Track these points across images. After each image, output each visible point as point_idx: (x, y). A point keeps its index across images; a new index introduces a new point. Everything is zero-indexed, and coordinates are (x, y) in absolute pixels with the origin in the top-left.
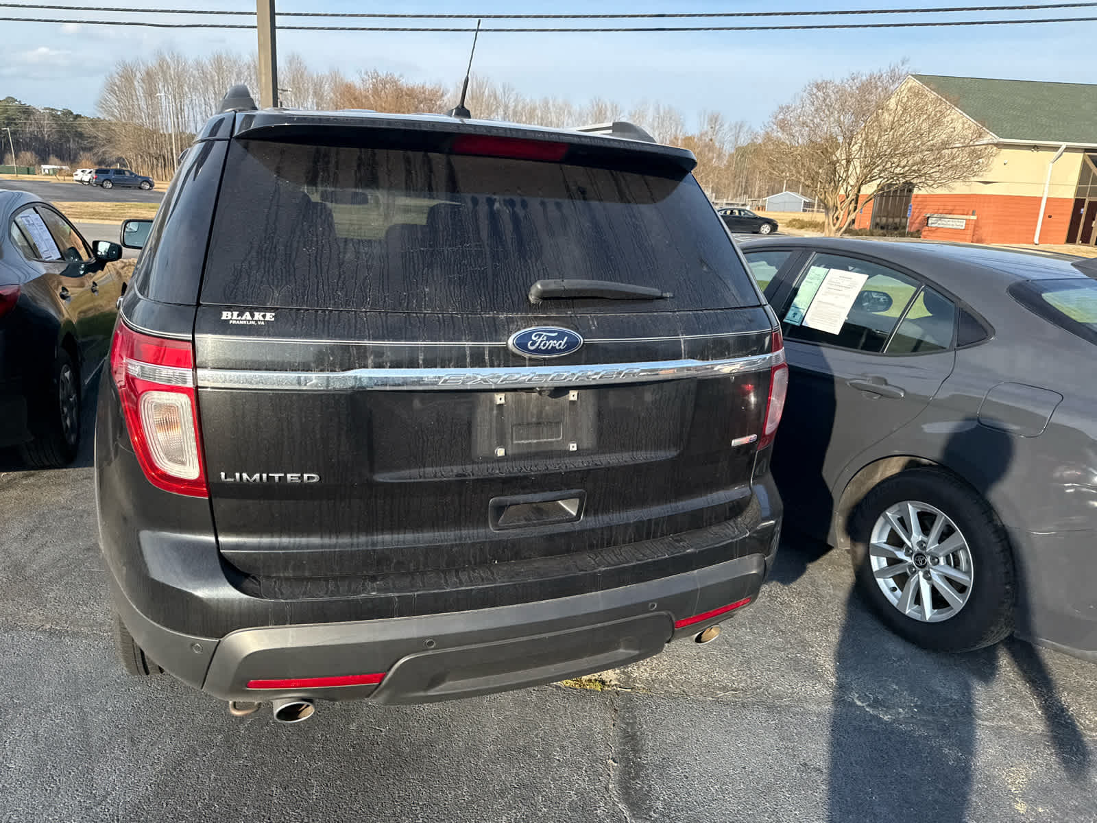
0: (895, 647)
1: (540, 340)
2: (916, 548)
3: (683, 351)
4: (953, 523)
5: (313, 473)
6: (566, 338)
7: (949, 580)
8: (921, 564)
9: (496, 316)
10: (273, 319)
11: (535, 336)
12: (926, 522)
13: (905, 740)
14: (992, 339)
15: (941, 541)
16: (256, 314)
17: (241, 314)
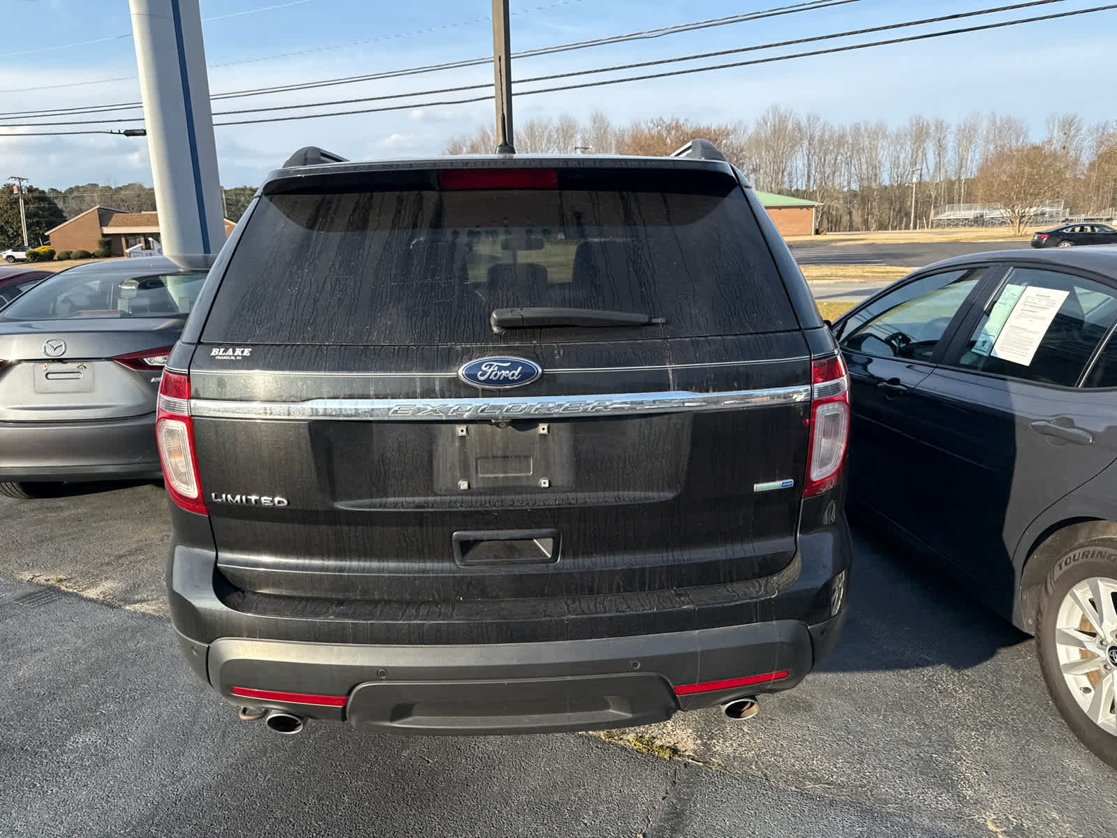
3: (671, 382)
5: (282, 498)
9: (453, 346)
10: (249, 354)
11: (486, 367)
16: (237, 350)
17: (226, 351)
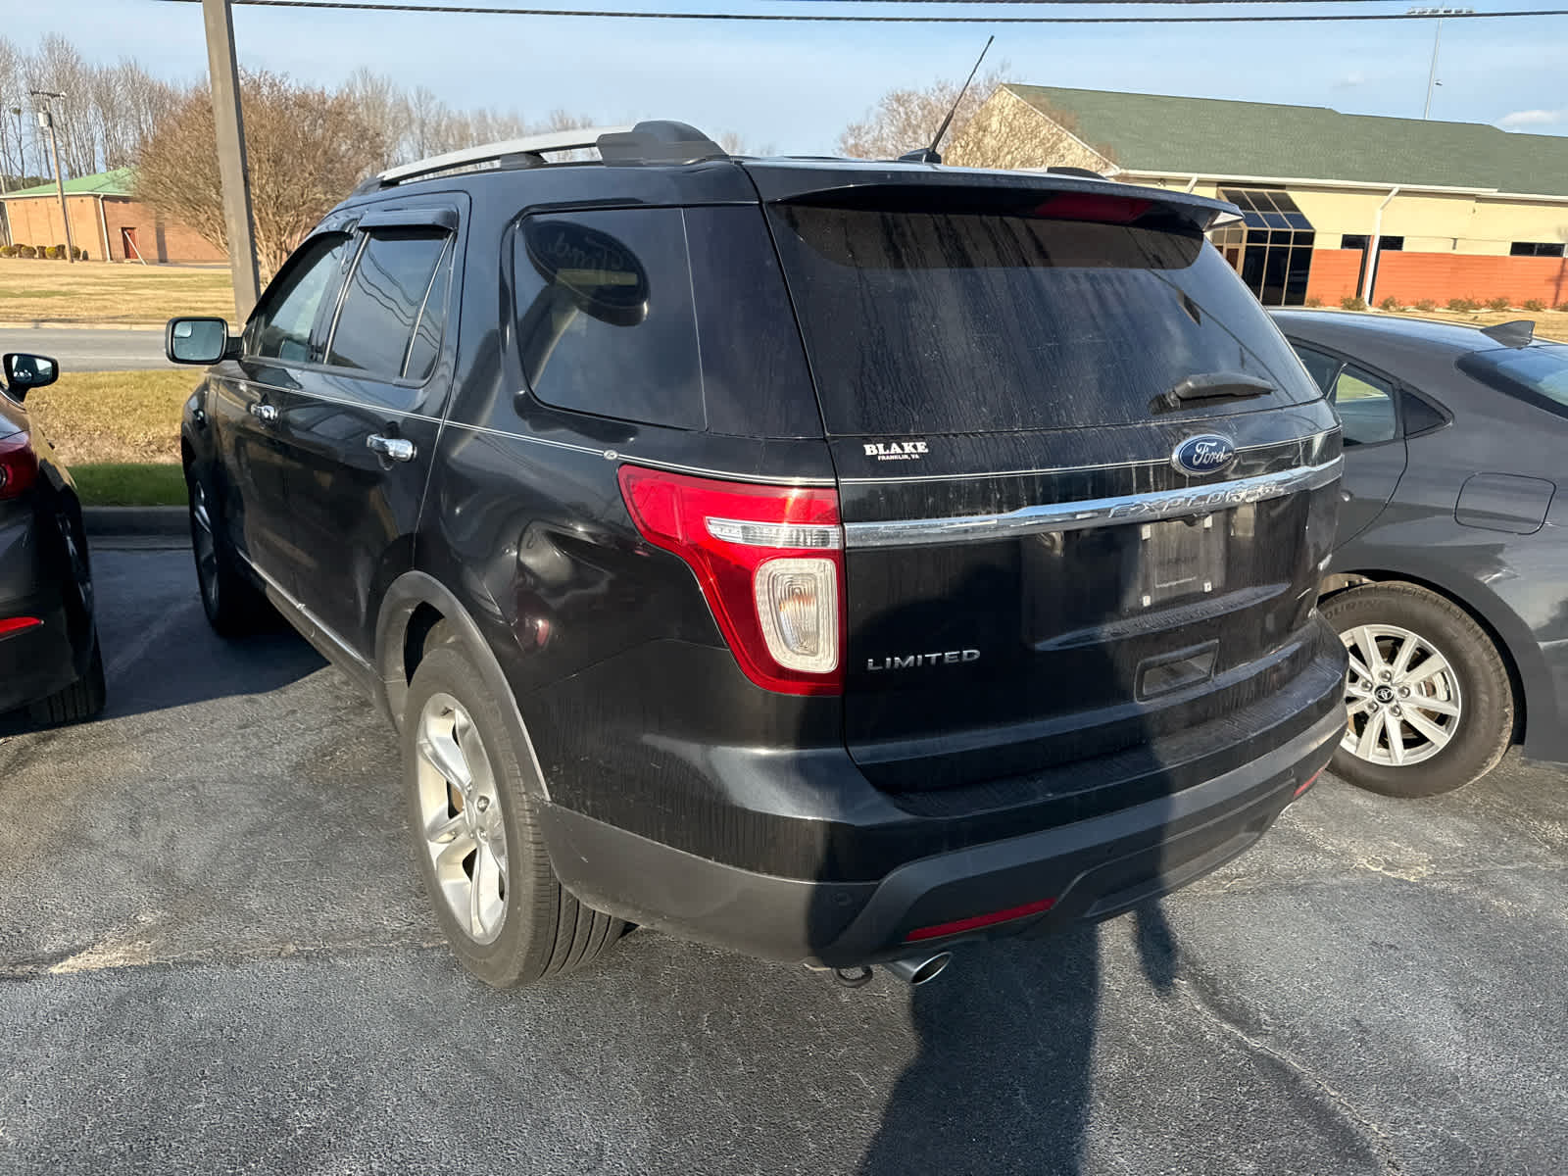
0: (1361, 800)
1: (1203, 453)
2: (1378, 681)
4: (1431, 645)
5: (975, 648)
6: (1224, 447)
7: (1429, 714)
8: (1386, 699)
9: (1148, 425)
10: (927, 451)
11: (1199, 448)
12: (1390, 649)
13: (1450, 899)
14: (1451, 424)
15: (1410, 669)
16: (905, 445)
17: (887, 447)
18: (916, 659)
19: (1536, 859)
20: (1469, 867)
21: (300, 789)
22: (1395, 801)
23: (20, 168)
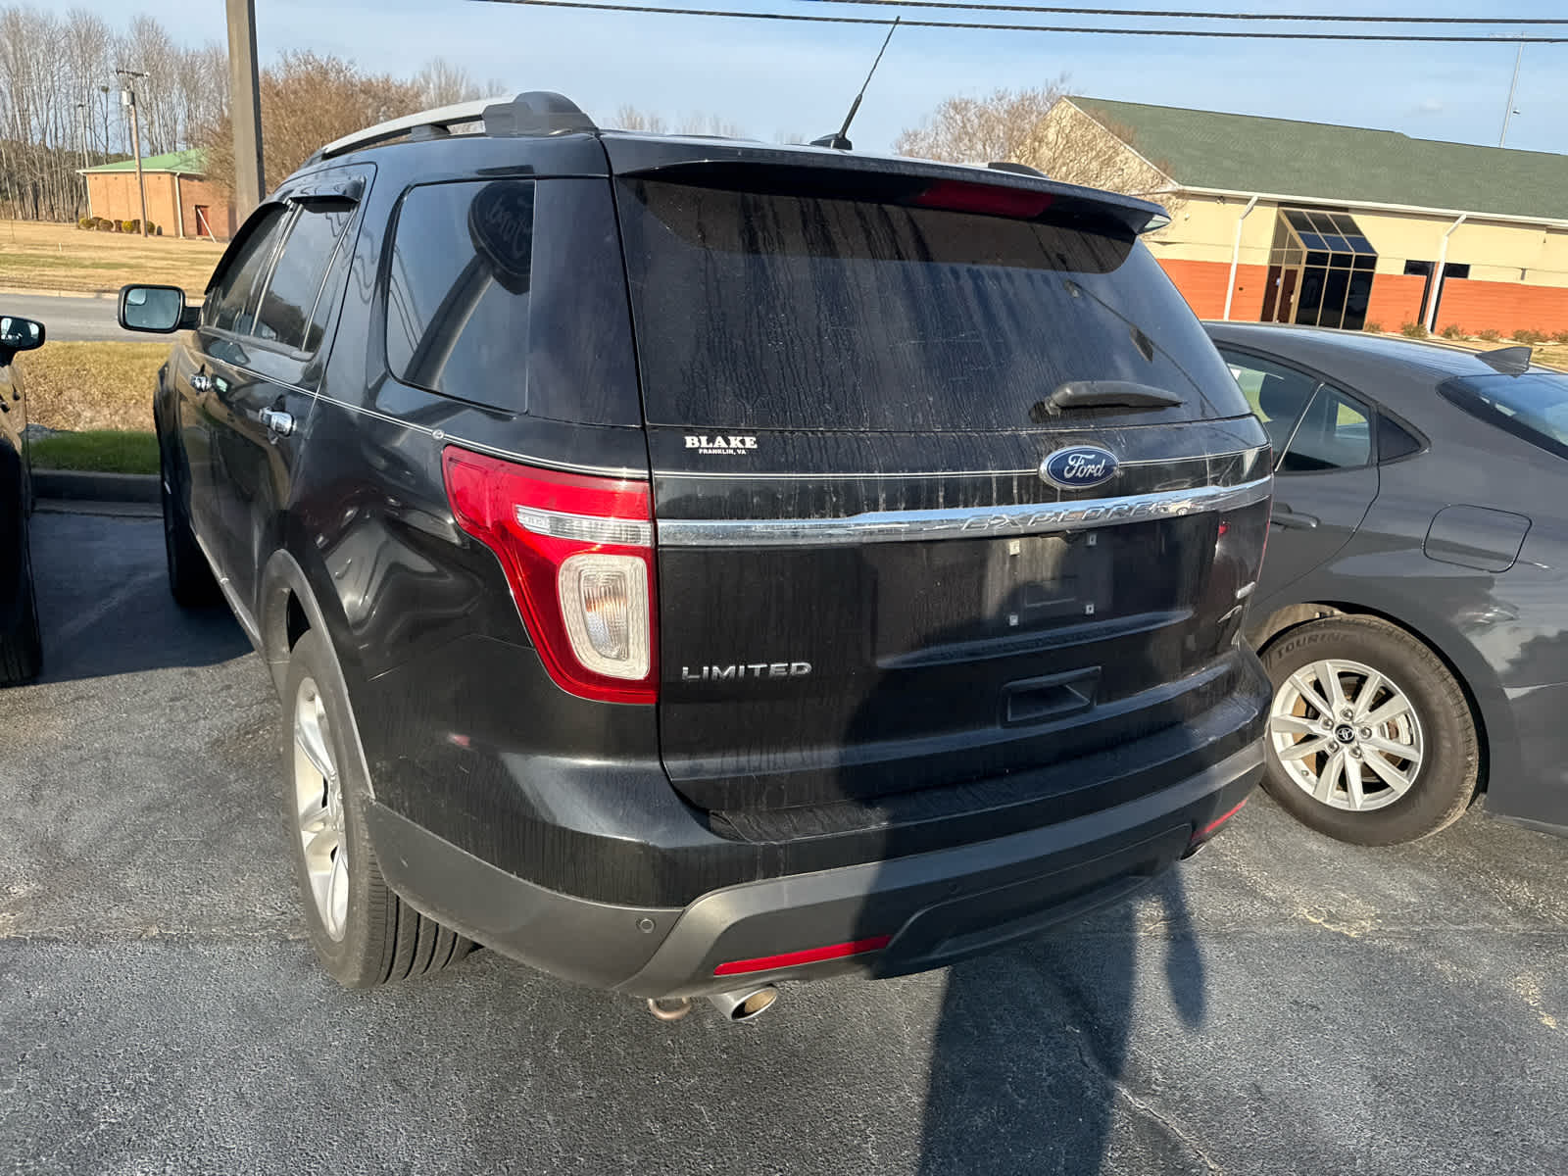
0: (1316, 845)
1: (1077, 465)
2: (1339, 720)
3: (1208, 474)
4: (1391, 682)
5: (806, 662)
6: (1104, 461)
7: (1392, 759)
8: (1346, 739)
9: (1017, 433)
10: (755, 446)
11: (1072, 460)
12: (1353, 686)
13: (1388, 958)
14: (1426, 451)
15: (1373, 708)
16: (732, 438)
17: (711, 440)
18: (737, 670)
19: (1495, 921)
20: (1417, 924)
21: (212, 767)
22: (1353, 848)
23: (105, 144)
